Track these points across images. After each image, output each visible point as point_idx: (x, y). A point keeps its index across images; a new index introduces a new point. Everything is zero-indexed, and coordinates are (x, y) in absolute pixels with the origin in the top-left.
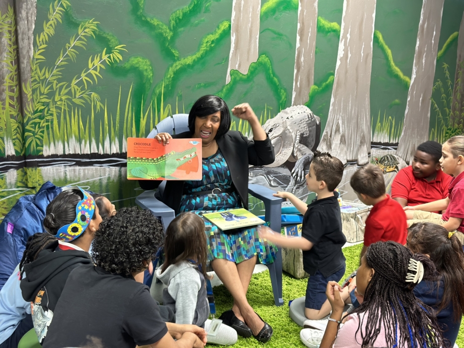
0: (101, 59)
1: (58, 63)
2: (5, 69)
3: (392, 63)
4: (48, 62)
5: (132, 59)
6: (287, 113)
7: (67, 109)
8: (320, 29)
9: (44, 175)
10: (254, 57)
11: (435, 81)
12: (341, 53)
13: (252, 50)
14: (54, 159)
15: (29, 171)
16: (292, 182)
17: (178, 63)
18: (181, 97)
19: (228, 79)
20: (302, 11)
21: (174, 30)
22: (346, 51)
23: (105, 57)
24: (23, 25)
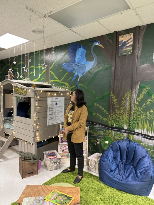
1: (143, 106)
2: (127, 106)
4: (140, 106)
7: (144, 120)
24: (133, 95)
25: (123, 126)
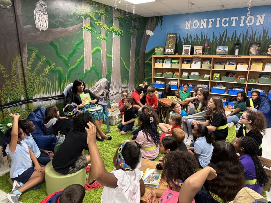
0: (48, 68)
1: (35, 70)
2: (19, 73)
3: (125, 66)
4: (32, 70)
5: (57, 67)
6: (101, 80)
7: (39, 84)
8: (107, 57)
9: (34, 105)
10: (91, 65)
11: (135, 70)
12: (113, 63)
13: (90, 63)
14: (36, 100)
15: (29, 104)
16: (104, 99)
17: (70, 68)
18: (72, 78)
19: (85, 72)
20: (102, 52)
21: (69, 58)
22: (114, 62)
23: (49, 67)
24: (24, 59)
25: (19, 97)
